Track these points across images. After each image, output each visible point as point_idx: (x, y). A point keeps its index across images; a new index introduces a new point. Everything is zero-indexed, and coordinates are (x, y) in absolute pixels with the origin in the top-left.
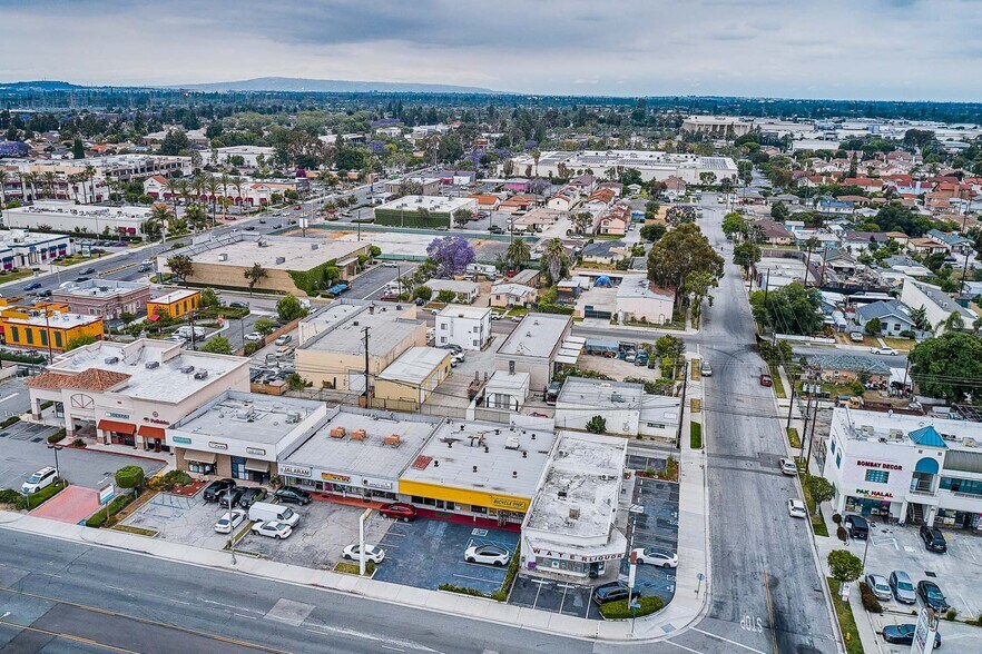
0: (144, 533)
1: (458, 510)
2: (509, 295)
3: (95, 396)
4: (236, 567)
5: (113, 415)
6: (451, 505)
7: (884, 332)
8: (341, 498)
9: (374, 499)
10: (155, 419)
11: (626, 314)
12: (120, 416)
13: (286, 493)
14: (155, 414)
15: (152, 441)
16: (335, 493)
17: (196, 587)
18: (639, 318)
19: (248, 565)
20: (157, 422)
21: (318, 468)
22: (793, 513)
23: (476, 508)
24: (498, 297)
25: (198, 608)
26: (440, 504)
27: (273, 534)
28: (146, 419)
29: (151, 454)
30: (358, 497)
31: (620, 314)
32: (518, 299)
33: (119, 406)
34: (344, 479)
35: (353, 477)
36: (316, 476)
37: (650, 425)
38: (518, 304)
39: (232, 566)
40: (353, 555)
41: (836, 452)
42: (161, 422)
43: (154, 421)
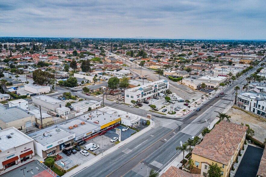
0: (75, 167)
1: (107, 128)
2: (5, 97)
5: (7, 158)
6: (106, 128)
7: (84, 83)
9: (93, 135)
10: (25, 150)
11: (40, 93)
12: (9, 157)
13: (82, 143)
14: (25, 148)
15: (22, 159)
16: (85, 139)
17: (109, 161)
18: (43, 93)
19: (105, 154)
20: (26, 150)
21: (85, 133)
23: (110, 126)
24: (2, 99)
25: (117, 162)
26: (104, 129)
27: (97, 148)
28: (22, 152)
30: (90, 136)
31: (39, 93)
32: (8, 98)
33: (9, 154)
34: (91, 132)
35: (92, 131)
36: (85, 135)
39: (103, 156)
40: (114, 141)
41: (130, 96)
42: (28, 150)
43: (25, 151)
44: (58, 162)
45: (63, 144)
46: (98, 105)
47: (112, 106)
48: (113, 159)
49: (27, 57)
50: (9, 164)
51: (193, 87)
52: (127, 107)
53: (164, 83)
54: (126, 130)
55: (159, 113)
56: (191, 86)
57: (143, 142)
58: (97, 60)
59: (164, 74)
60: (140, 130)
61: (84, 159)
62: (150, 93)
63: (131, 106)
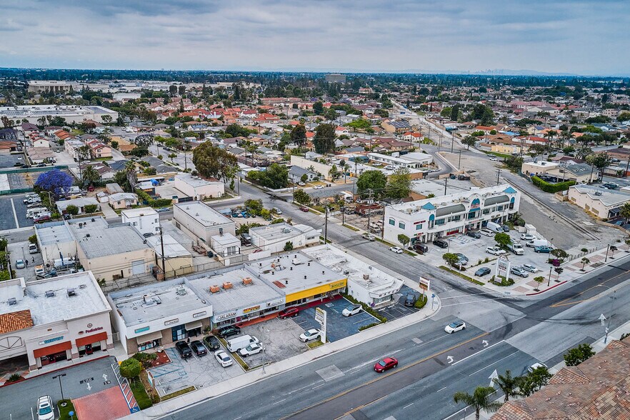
0: (186, 391)
1: (308, 301)
2: (126, 200)
3: (21, 334)
4: (268, 374)
5: (46, 342)
6: (304, 300)
7: (308, 180)
8: (247, 322)
9: (265, 314)
10: (90, 329)
11: (201, 196)
13: (228, 331)
14: (90, 325)
15: (83, 348)
16: (243, 321)
17: (271, 392)
19: (271, 370)
20: (91, 331)
21: (240, 308)
22: (399, 252)
23: (316, 296)
24: (119, 203)
25: (291, 399)
26: (299, 301)
27: (257, 351)
28: (81, 332)
29: (86, 358)
30: (256, 317)
31: (198, 197)
32: (133, 201)
33: (50, 333)
34: (256, 308)
35: (261, 305)
36: (240, 313)
37: (309, 239)
38: (132, 204)
39: (265, 375)
40: (309, 338)
41: (397, 224)
42: (96, 330)
43: (89, 331)
44: (155, 370)
45: (182, 327)
46: (313, 238)
47: (347, 244)
48: (285, 388)
49: (213, 114)
50: (52, 356)
51: (597, 212)
52: (386, 249)
53: (504, 194)
54: (353, 312)
55: (465, 277)
56: (590, 210)
57: (383, 354)
58: (362, 127)
59: (524, 170)
60: (390, 319)
61: (216, 375)
62: (457, 219)
63: (395, 250)
